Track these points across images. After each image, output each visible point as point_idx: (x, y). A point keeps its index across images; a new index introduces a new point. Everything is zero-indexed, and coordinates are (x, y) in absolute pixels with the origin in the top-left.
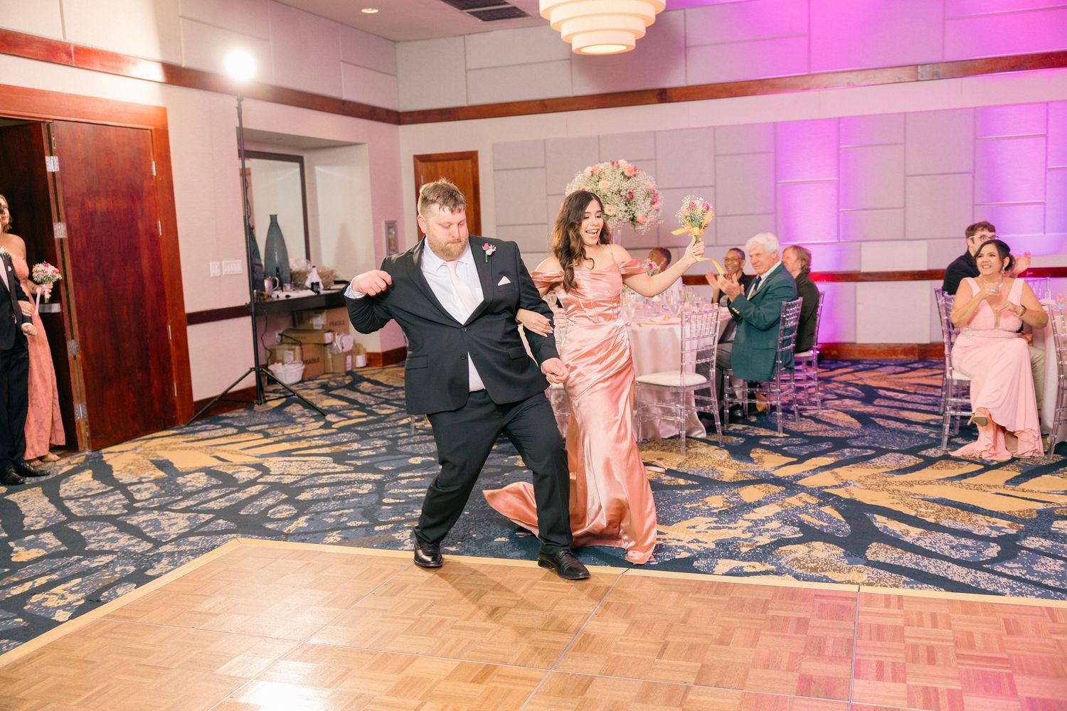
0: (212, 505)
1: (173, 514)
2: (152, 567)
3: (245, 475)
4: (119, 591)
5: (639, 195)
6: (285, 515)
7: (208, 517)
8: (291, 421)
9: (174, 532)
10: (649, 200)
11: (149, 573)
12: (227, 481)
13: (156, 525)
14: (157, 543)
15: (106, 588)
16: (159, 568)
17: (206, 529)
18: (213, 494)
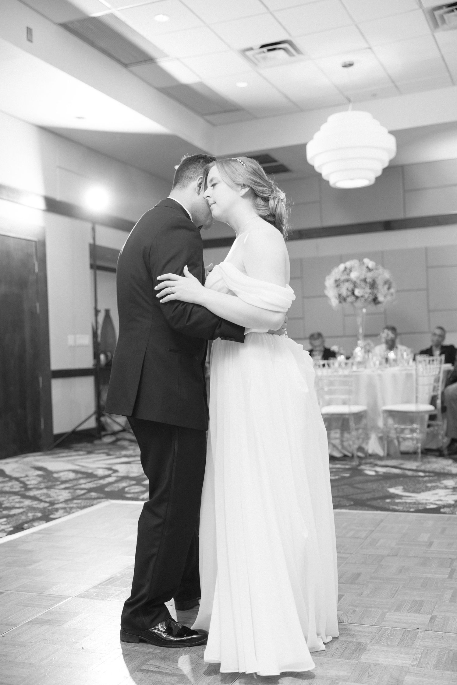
0: (83, 486)
1: (57, 491)
2: (52, 514)
3: (100, 472)
4: (35, 524)
5: (380, 282)
6: (137, 490)
7: (83, 492)
8: (124, 448)
9: (62, 498)
10: (386, 287)
11: (52, 516)
12: (90, 476)
13: (48, 496)
14: (52, 503)
15: (26, 522)
16: (57, 515)
17: (84, 497)
18: (82, 481)
